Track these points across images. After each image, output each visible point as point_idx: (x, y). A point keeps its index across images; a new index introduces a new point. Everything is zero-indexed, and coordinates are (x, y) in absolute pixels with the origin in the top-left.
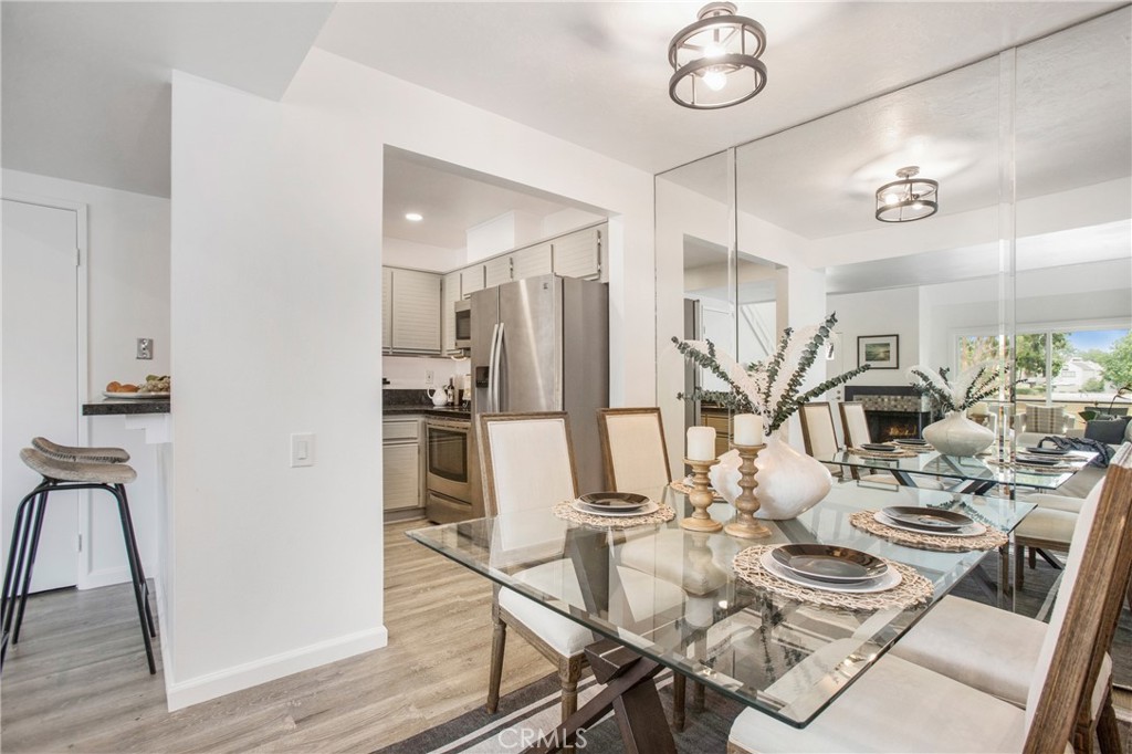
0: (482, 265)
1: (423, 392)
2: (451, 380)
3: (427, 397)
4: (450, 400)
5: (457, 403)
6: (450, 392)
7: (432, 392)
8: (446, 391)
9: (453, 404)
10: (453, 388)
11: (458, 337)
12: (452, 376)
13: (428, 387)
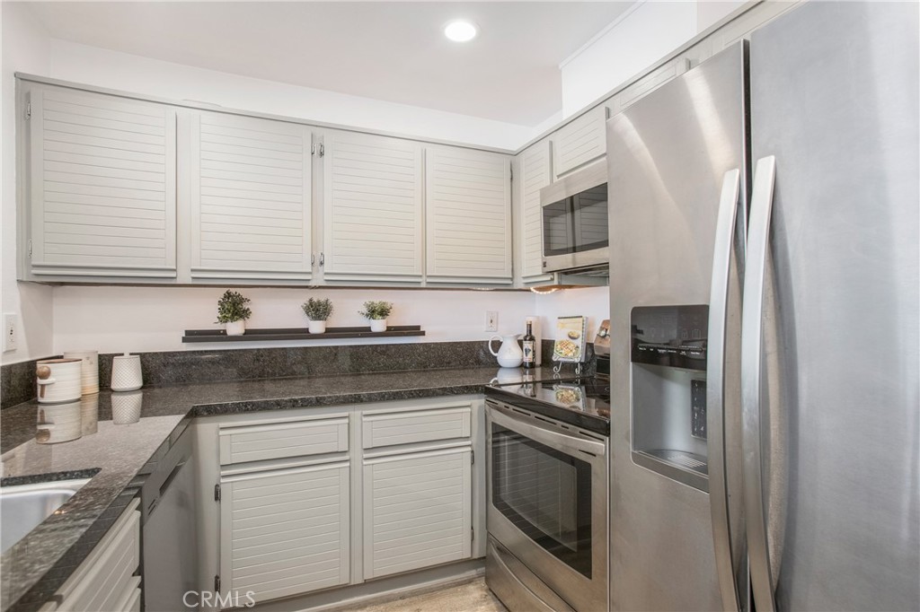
0: (602, 108)
1: (482, 345)
2: (530, 326)
3: (487, 353)
4: (528, 359)
5: (538, 362)
6: (527, 345)
7: (497, 345)
8: (520, 343)
9: (532, 365)
10: (532, 339)
11: (549, 251)
12: (530, 319)
13: (490, 338)
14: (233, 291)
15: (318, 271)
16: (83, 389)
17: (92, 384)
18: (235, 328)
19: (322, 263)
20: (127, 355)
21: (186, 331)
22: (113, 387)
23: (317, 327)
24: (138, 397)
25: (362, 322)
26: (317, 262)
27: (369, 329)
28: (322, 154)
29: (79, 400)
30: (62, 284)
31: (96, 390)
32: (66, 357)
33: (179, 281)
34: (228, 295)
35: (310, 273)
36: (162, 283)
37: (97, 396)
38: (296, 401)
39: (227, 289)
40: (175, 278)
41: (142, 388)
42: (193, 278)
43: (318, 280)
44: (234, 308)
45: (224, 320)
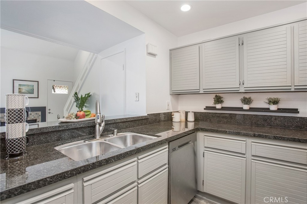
14: (217, 94)
15: (242, 87)
16: (181, 119)
17: (183, 119)
18: (219, 106)
19: (243, 84)
20: (191, 112)
21: (206, 107)
22: (188, 120)
23: (246, 107)
24: (193, 123)
25: (266, 106)
26: (241, 84)
27: (269, 109)
28: (243, 44)
29: (180, 122)
30: (180, 94)
31: (185, 120)
32: (179, 112)
33: (200, 93)
34: (216, 96)
35: (239, 88)
36: (196, 93)
37: (185, 122)
38: (226, 131)
39: (216, 94)
40: (199, 92)
41: (194, 121)
42: (204, 91)
43: (242, 90)
44: (218, 100)
45: (215, 103)
